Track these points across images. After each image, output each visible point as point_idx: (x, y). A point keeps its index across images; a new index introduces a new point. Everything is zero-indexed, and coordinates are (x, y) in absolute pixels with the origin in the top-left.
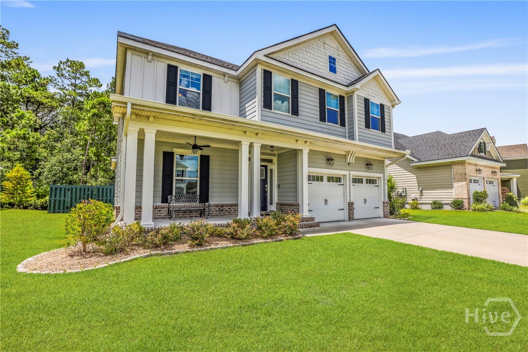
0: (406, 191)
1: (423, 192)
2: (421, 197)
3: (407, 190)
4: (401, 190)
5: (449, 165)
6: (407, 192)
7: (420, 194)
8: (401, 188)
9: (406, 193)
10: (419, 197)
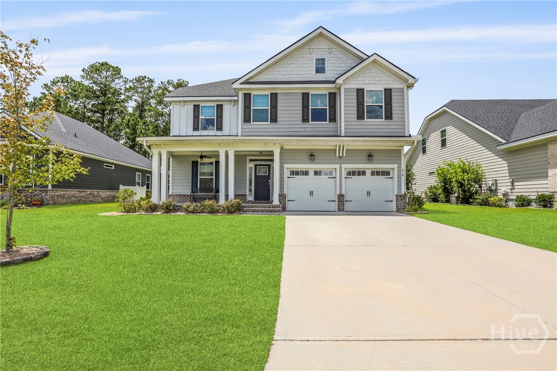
0: (496, 184)
1: (515, 184)
2: (513, 191)
3: (498, 182)
4: (491, 182)
5: (544, 145)
6: (498, 185)
7: (510, 187)
8: (491, 179)
9: (497, 187)
10: (510, 191)
